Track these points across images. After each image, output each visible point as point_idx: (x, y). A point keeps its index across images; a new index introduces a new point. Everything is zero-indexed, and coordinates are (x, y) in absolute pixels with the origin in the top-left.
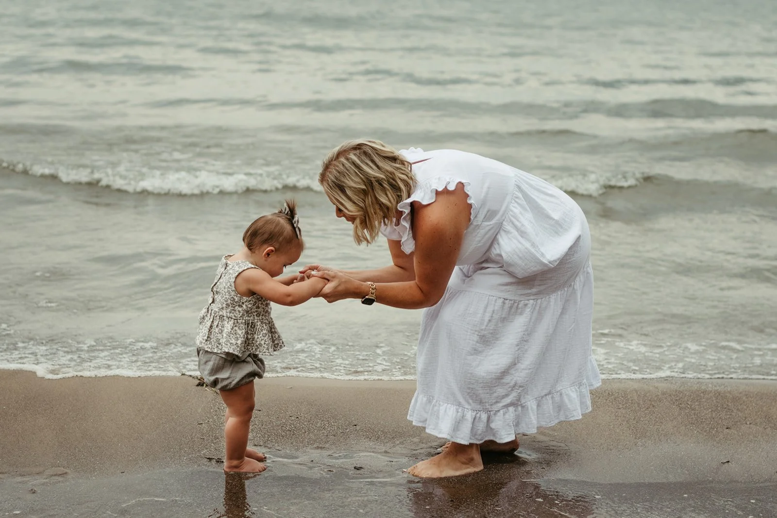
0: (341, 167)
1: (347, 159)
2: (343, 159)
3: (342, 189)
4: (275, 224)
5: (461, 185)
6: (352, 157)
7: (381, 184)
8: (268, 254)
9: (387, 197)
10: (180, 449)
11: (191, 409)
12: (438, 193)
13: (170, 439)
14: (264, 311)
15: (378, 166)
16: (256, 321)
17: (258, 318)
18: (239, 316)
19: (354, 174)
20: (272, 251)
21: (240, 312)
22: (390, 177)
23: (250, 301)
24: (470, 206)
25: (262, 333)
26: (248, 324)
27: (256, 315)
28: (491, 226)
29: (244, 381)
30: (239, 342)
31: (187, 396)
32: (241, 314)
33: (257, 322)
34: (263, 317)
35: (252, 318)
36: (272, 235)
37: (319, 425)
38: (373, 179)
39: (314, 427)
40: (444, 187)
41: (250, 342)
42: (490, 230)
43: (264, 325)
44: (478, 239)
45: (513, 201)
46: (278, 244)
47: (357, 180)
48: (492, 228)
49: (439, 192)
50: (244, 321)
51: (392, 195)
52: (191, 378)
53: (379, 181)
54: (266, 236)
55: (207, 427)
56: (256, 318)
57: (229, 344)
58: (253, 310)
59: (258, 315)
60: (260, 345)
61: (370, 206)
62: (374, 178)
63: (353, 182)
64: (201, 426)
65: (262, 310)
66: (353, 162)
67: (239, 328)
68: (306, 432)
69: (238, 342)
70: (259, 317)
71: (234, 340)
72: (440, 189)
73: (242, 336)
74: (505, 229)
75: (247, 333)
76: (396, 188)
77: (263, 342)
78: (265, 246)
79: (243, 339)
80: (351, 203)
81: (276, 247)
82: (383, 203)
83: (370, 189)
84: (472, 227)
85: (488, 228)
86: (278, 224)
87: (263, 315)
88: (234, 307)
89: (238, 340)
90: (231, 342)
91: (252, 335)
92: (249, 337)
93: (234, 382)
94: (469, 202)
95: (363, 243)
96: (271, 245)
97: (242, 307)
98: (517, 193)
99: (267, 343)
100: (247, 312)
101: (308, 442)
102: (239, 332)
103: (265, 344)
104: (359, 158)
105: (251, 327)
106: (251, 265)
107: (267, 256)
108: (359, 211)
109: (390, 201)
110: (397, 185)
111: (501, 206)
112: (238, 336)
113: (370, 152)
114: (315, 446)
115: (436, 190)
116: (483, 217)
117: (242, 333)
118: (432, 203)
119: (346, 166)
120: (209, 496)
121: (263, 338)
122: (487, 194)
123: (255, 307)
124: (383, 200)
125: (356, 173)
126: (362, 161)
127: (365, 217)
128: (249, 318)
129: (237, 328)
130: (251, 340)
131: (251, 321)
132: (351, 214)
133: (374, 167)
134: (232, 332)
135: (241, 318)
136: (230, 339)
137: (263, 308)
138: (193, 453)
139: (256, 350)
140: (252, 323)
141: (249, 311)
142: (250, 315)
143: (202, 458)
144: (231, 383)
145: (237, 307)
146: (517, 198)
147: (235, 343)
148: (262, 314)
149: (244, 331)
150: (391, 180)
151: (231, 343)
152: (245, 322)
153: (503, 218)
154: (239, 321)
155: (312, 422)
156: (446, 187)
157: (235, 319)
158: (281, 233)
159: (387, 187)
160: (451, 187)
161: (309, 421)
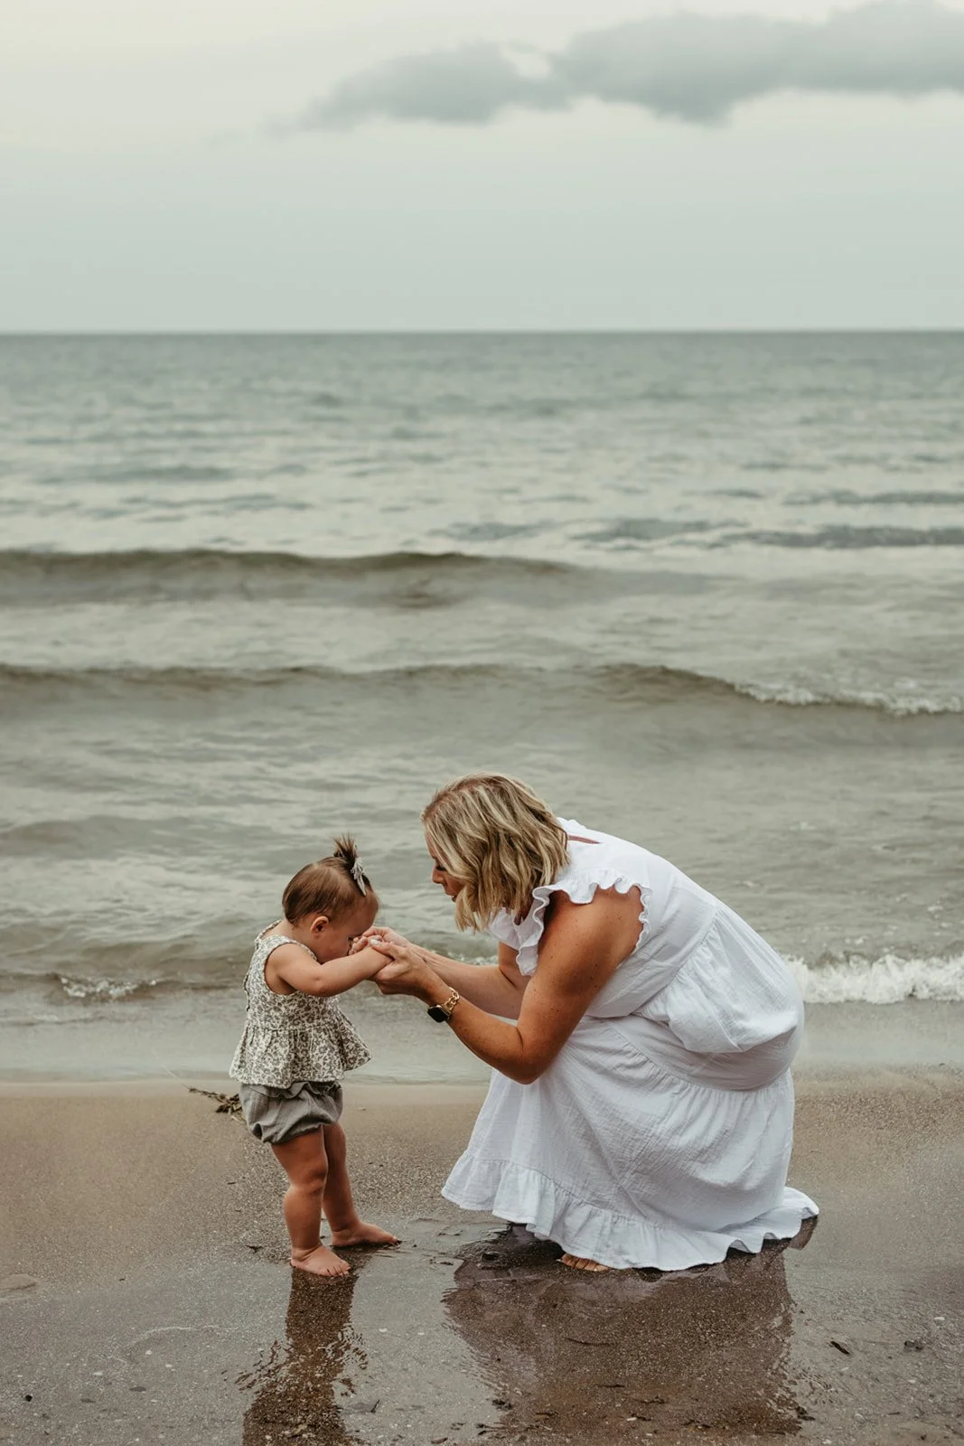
0: (460, 801)
1: (473, 793)
2: (465, 792)
3: (451, 835)
4: (322, 879)
5: (636, 892)
6: (481, 790)
7: (511, 843)
8: (319, 927)
9: (517, 864)
10: (207, 1232)
11: (214, 1156)
12: (599, 892)
13: (188, 1213)
14: (318, 1012)
15: (514, 814)
16: (307, 1030)
17: (311, 1025)
18: (278, 1025)
19: (477, 817)
20: (325, 922)
21: (277, 1019)
22: (530, 838)
23: (291, 1000)
24: (641, 925)
25: (318, 1047)
26: (295, 1036)
27: (308, 1020)
28: (661, 969)
29: (298, 1130)
30: (280, 1067)
31: (205, 1132)
32: (280, 1021)
33: (310, 1031)
34: (321, 1021)
35: (300, 1026)
36: (320, 896)
37: (416, 1177)
38: (501, 831)
39: (409, 1181)
40: (611, 885)
41: (305, 1064)
42: (658, 974)
43: (322, 1033)
44: (635, 981)
45: (705, 943)
46: (331, 910)
47: (479, 826)
48: (662, 972)
49: (603, 891)
50: (287, 1033)
51: (525, 866)
52: (206, 1097)
53: (510, 838)
54: (311, 899)
55: (243, 1190)
56: (307, 1025)
57: (262, 1072)
58: (301, 1014)
59: (311, 1019)
60: (318, 1066)
61: (488, 871)
62: (504, 830)
63: (470, 829)
64: (232, 1188)
65: (316, 1010)
66: (479, 799)
67: (281, 1044)
68: (397, 1192)
69: (277, 1067)
70: (312, 1022)
71: (270, 1065)
72: (604, 887)
73: (285, 1056)
74: (682, 981)
75: (295, 1050)
76: (534, 857)
77: (321, 1062)
78: (312, 916)
79: (286, 1062)
80: (459, 859)
81: (329, 914)
82: (507, 874)
83: (494, 847)
84: (634, 960)
85: (655, 970)
86: (328, 877)
87: (318, 1018)
88: (268, 1011)
89: (278, 1063)
90: (266, 1067)
91: (305, 1053)
92: (301, 1056)
93: (282, 1133)
94: (641, 919)
95: (469, 928)
96: (322, 913)
97: (280, 1010)
98: (714, 932)
99: (328, 1062)
100: (291, 1018)
101: (403, 1210)
102: (281, 1050)
103: (324, 1064)
104: (491, 796)
105: (300, 1041)
106: (285, 939)
107: (317, 930)
108: (467, 874)
109: (519, 872)
110: (538, 853)
111: (684, 944)
112: (280, 1057)
113: (510, 791)
114: (416, 1217)
115: (598, 886)
116: (654, 950)
117: (285, 1051)
118: (585, 904)
119: (468, 802)
120: (262, 1319)
121: (320, 1055)
122: (671, 920)
123: (303, 1009)
124: (509, 868)
125: (479, 815)
126: (494, 801)
127: (476, 886)
128: (295, 1028)
129: (277, 1045)
130: (306, 1059)
131: (299, 1032)
132: (455, 875)
133: (508, 813)
134: (269, 1050)
135: (283, 1028)
136: (265, 1063)
137: (316, 1008)
138: (226, 1239)
139: (314, 1075)
140: (301, 1033)
141: (293, 1016)
142: (296, 1022)
143: (242, 1246)
144: (276, 1133)
145: (272, 1011)
146: (711, 938)
147: (271, 1070)
148: (316, 1017)
149: (288, 1048)
150: (529, 843)
151: (265, 1071)
152: (290, 1034)
153: (683, 962)
154: (279, 1033)
155: (404, 1173)
156: (614, 885)
157: (273, 1031)
158: (334, 893)
159: (520, 850)
160: (623, 889)
161: (400, 1172)
